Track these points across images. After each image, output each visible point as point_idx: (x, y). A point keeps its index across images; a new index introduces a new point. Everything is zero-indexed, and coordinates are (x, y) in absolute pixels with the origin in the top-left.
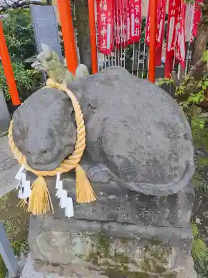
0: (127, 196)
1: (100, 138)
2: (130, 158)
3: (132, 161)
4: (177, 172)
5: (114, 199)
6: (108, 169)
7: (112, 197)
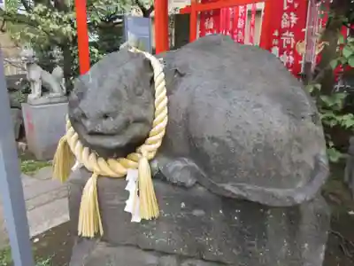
0: (221, 212)
1: (187, 115)
2: (228, 140)
3: (232, 145)
4: (301, 172)
5: (201, 217)
6: (194, 164)
7: (197, 213)
